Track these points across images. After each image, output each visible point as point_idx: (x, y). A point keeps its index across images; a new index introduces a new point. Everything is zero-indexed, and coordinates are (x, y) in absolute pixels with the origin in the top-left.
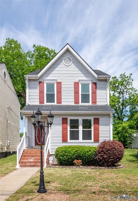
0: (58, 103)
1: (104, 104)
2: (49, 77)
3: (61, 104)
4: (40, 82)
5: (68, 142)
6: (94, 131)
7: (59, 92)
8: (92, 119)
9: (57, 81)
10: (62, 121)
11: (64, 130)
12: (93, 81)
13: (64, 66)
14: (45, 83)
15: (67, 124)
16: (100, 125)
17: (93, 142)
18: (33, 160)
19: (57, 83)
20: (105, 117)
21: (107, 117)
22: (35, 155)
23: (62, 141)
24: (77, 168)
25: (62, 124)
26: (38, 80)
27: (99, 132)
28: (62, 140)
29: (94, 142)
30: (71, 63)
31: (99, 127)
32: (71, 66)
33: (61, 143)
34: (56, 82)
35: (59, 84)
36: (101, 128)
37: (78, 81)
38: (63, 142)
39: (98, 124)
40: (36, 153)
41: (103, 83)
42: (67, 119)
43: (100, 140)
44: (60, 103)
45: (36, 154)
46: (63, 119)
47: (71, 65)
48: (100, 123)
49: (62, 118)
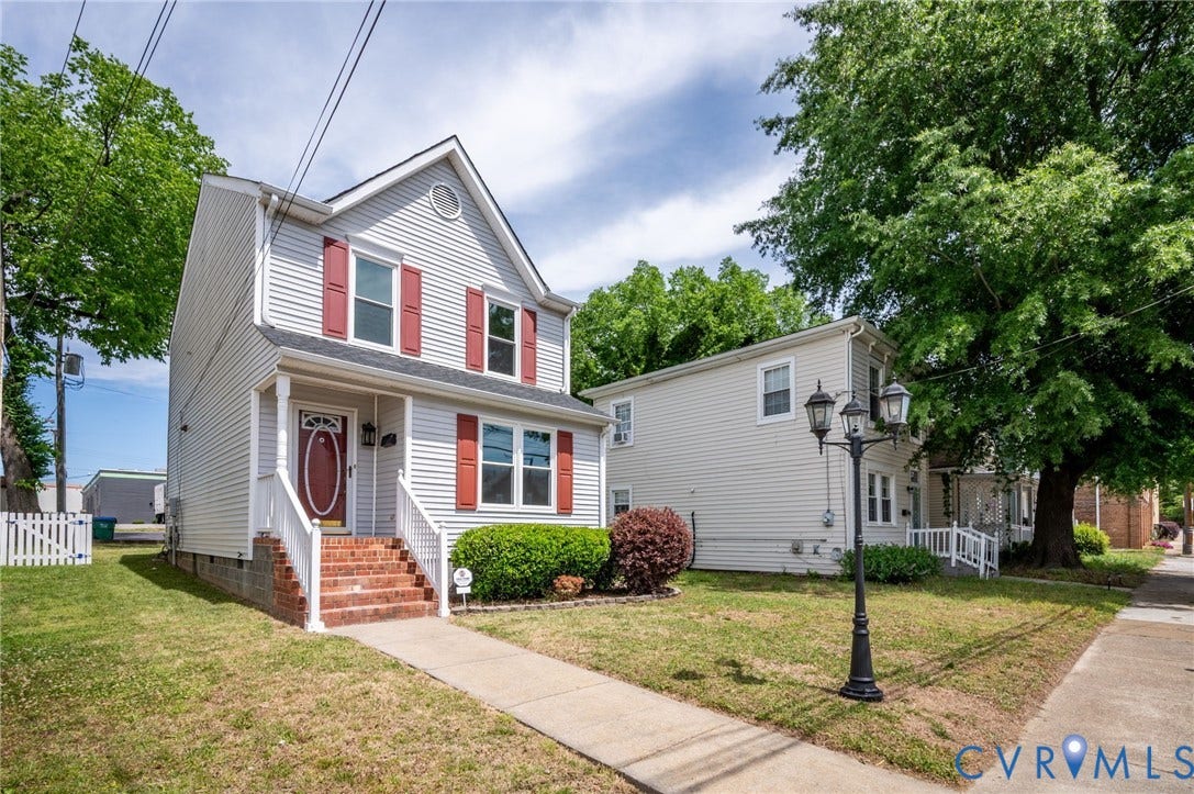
0: (406, 348)
1: (555, 388)
2: (368, 232)
3: (419, 356)
4: (328, 242)
5: (479, 509)
6: (559, 475)
7: (412, 308)
8: (553, 430)
9: (404, 262)
10: (455, 428)
11: (465, 461)
12: (526, 305)
13: (433, 212)
14: (354, 251)
15: (476, 440)
16: (574, 456)
17: (555, 512)
18: (363, 587)
19: (406, 270)
20: (588, 432)
21: (592, 433)
22: (349, 563)
23: (454, 507)
24: (576, 605)
25: (455, 440)
26: (318, 226)
27: (572, 479)
28: (454, 501)
29: (558, 513)
30: (457, 215)
31: (572, 464)
32: (456, 222)
33: (453, 513)
34: (399, 264)
35: (412, 276)
36: (579, 467)
37: (480, 289)
38: (458, 510)
39: (571, 454)
40: (353, 554)
41: (556, 320)
42: (474, 420)
43: (574, 507)
44: (416, 351)
45: (354, 561)
46: (461, 418)
47: (456, 219)
48: (574, 451)
49: (455, 416)
